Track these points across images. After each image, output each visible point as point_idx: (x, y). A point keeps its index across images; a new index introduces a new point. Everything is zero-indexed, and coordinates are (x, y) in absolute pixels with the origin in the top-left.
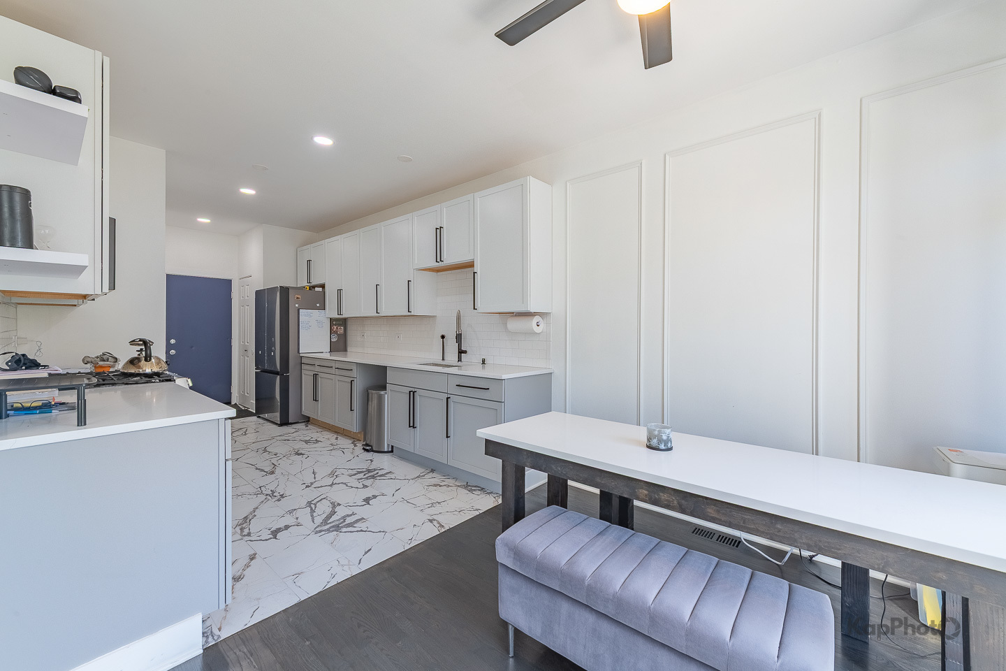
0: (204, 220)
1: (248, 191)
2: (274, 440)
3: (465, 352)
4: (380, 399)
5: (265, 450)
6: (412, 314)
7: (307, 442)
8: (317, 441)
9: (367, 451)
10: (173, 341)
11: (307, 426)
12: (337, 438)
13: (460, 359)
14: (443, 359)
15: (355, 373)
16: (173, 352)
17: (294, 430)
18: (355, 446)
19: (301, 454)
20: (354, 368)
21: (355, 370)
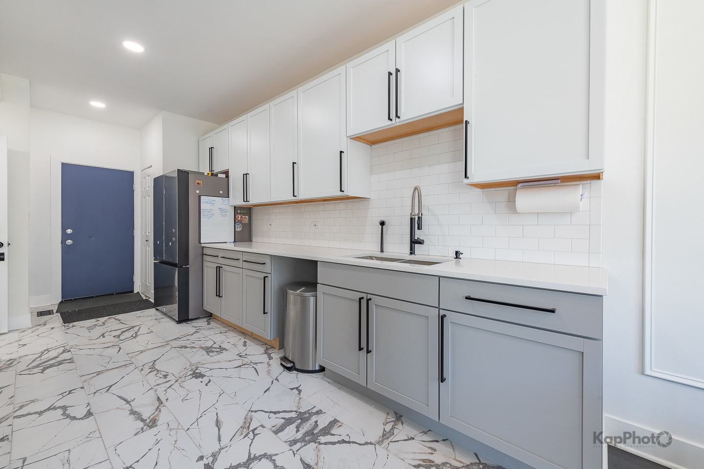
0: (98, 104)
1: (133, 47)
2: (168, 347)
3: (420, 242)
4: (304, 302)
5: (153, 368)
6: (345, 193)
7: (208, 350)
8: (222, 349)
9: (289, 369)
10: (69, 231)
11: (209, 324)
12: (245, 345)
13: (412, 252)
14: (382, 251)
15: (267, 268)
16: (69, 242)
17: (194, 330)
18: (270, 358)
19: (201, 376)
20: (267, 261)
21: (268, 265)
